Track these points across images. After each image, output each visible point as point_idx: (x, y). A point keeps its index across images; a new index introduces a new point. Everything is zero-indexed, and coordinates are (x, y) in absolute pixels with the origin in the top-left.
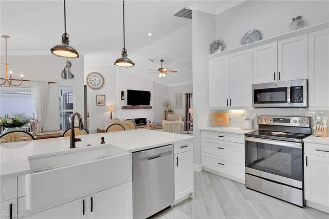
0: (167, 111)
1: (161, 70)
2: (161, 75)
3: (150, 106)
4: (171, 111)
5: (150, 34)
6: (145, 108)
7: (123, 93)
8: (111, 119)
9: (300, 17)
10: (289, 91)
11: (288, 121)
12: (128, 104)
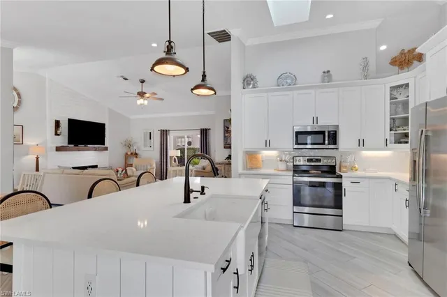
0: (129, 153)
1: (141, 94)
2: (140, 101)
3: (106, 146)
4: (136, 154)
5: (154, 45)
6: (96, 149)
7: (57, 124)
8: (37, 170)
9: (328, 72)
10: (327, 134)
11: (319, 161)
12: (69, 143)
